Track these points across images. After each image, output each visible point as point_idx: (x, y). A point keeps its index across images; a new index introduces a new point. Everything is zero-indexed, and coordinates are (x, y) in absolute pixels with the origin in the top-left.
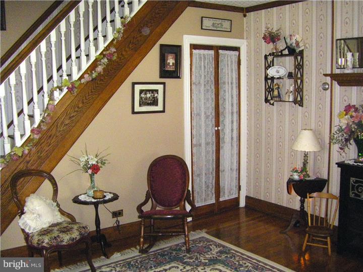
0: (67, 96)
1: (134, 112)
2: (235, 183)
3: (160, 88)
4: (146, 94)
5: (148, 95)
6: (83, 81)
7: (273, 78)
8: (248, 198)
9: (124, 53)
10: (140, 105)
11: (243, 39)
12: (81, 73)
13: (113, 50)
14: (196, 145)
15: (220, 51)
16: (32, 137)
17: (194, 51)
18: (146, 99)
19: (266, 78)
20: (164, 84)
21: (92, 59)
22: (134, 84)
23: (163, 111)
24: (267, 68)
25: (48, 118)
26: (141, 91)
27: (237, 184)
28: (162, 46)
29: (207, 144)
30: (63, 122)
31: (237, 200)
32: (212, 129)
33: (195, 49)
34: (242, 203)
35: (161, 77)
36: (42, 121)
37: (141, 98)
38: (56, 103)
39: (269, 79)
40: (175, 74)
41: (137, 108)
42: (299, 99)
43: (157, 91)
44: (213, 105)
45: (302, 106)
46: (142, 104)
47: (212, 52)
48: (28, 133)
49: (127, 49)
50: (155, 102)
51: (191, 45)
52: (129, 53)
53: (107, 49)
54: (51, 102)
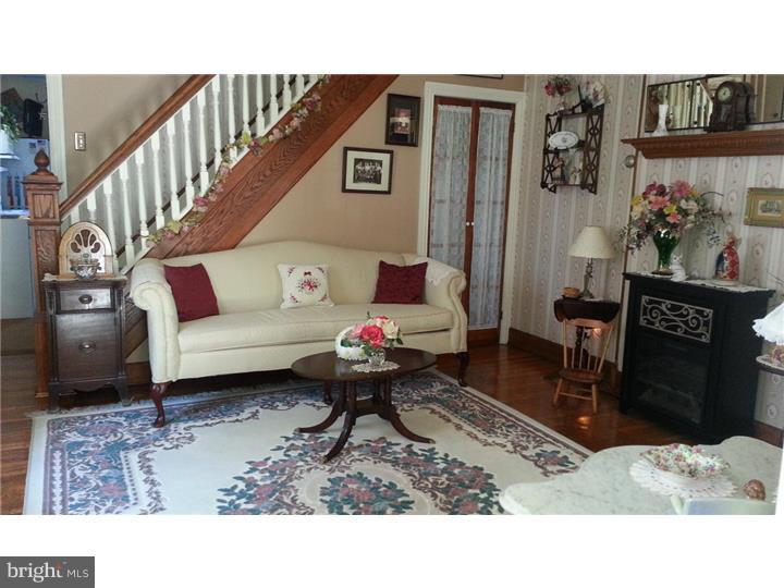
0: (249, 158)
1: (344, 190)
2: (493, 307)
3: (385, 158)
4: (363, 165)
5: (367, 168)
6: (271, 138)
7: (557, 152)
8: (512, 331)
9: (334, 103)
10: (355, 181)
11: (522, 91)
12: (269, 128)
13: (316, 97)
14: (435, 246)
15: (482, 109)
16: (195, 210)
17: (440, 107)
18: (363, 172)
19: (546, 151)
20: (391, 152)
21: (287, 108)
22: (346, 149)
23: (389, 192)
24: (547, 135)
25: (220, 186)
26: (357, 161)
27: (497, 309)
28: (391, 96)
29: (452, 245)
30: (241, 195)
31: (496, 333)
32: (460, 224)
33: (442, 104)
34: (504, 338)
35: (387, 142)
36: (211, 190)
37: (356, 171)
38: (231, 166)
39: (551, 152)
40: (408, 139)
41: (350, 185)
42: (590, 181)
43: (380, 163)
44: (466, 190)
45: (595, 193)
46: (357, 179)
47: (469, 110)
48: (190, 205)
49: (338, 98)
50: (377, 179)
51: (435, 97)
52: (341, 103)
53: (307, 95)
54: (225, 164)
